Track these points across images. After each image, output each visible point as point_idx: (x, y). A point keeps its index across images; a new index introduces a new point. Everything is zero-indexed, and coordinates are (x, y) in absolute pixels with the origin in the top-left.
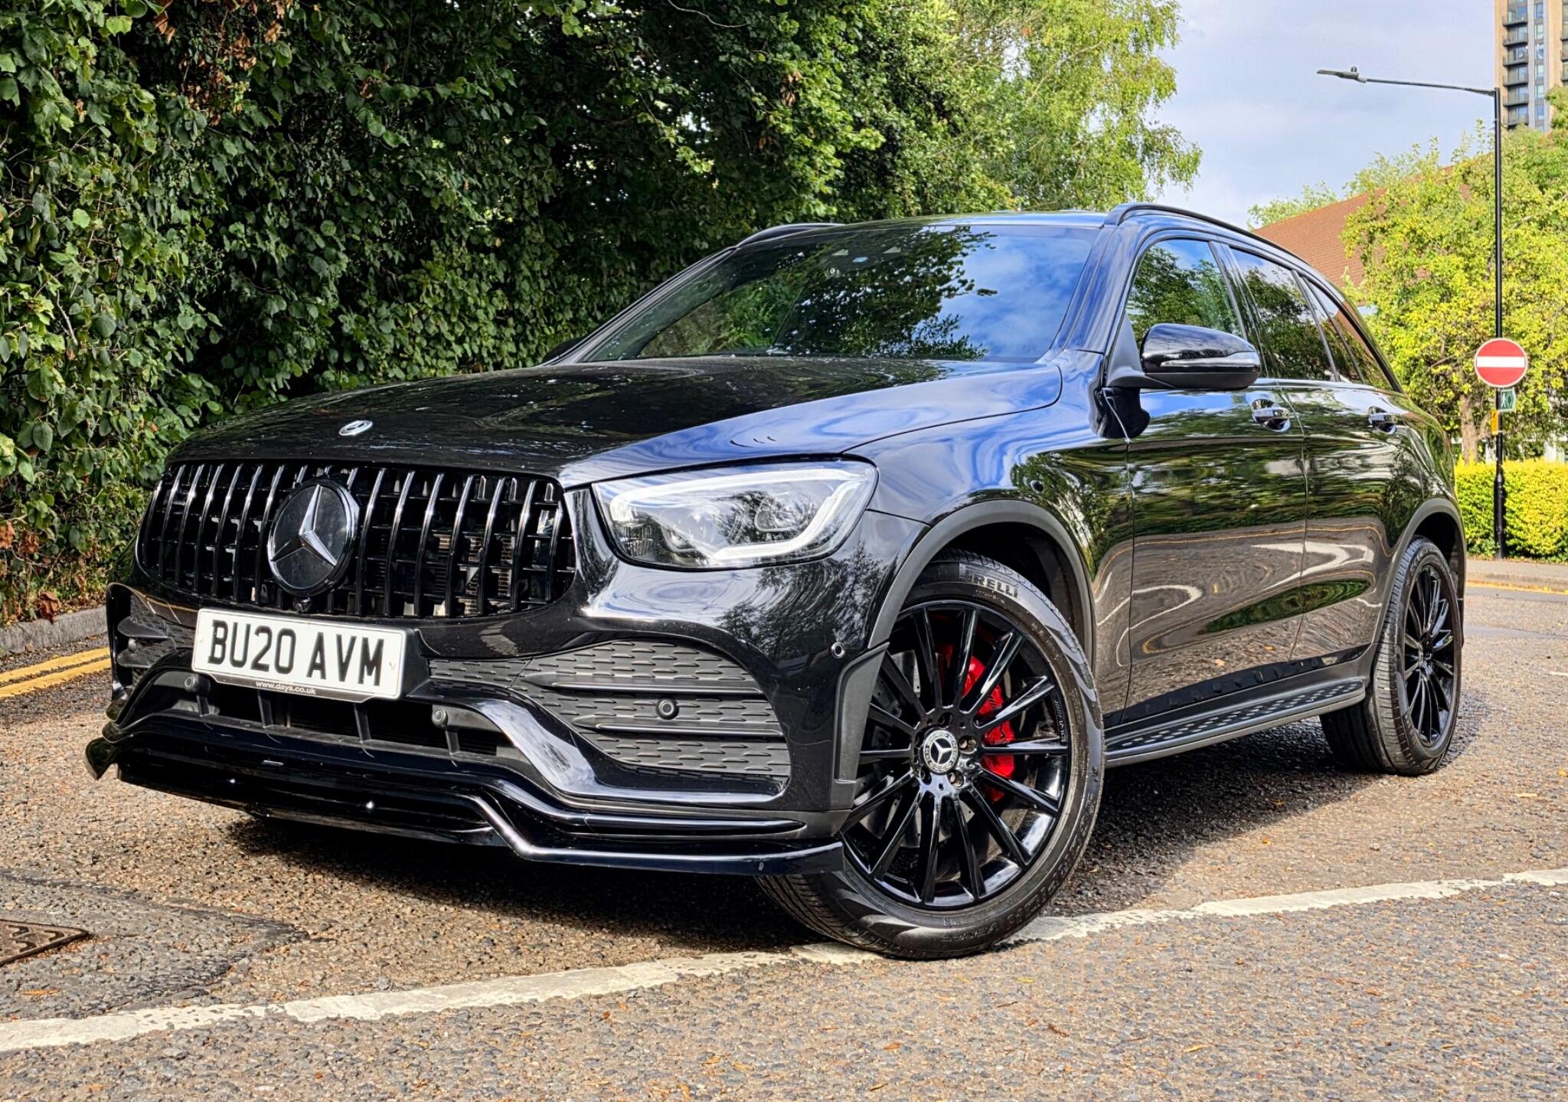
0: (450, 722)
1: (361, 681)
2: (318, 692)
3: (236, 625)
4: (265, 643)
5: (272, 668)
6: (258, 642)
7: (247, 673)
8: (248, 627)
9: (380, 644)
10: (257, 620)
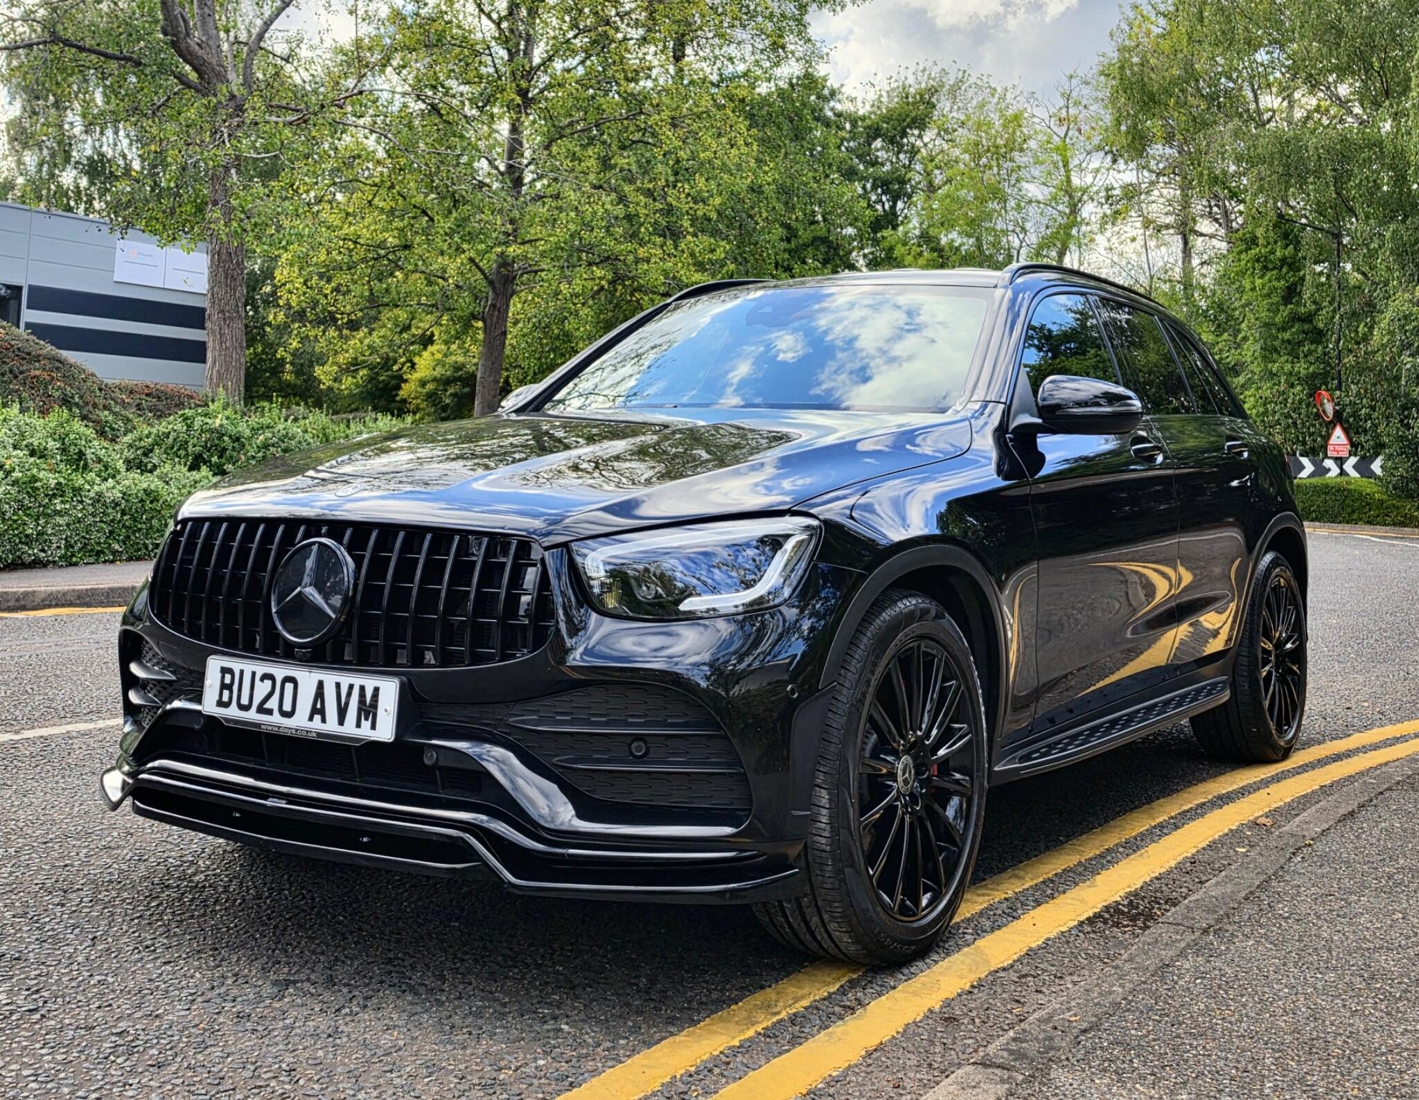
0: (440, 764)
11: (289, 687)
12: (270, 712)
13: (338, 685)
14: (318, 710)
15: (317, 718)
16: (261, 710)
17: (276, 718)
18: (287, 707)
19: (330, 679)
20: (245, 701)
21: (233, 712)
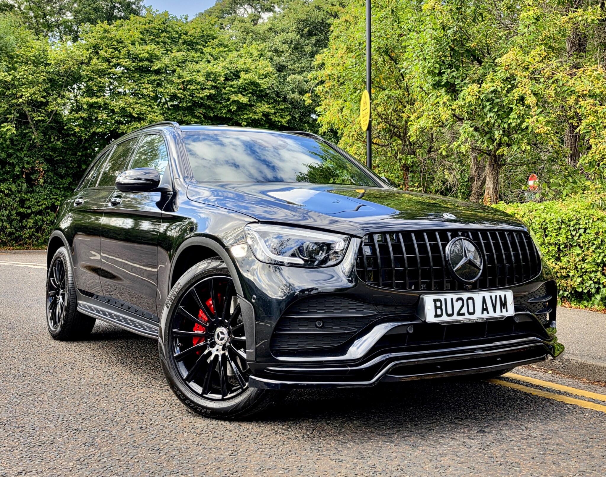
1: (501, 312)
2: (487, 319)
3: (446, 300)
4: (461, 304)
5: (466, 314)
6: (457, 305)
7: (455, 318)
8: (452, 299)
9: (505, 296)
10: (455, 296)
11: (470, 302)
12: (463, 314)
13: (491, 297)
14: (485, 309)
15: (485, 312)
16: (459, 314)
17: (467, 316)
18: (471, 310)
19: (487, 295)
20: (450, 312)
21: (445, 318)
